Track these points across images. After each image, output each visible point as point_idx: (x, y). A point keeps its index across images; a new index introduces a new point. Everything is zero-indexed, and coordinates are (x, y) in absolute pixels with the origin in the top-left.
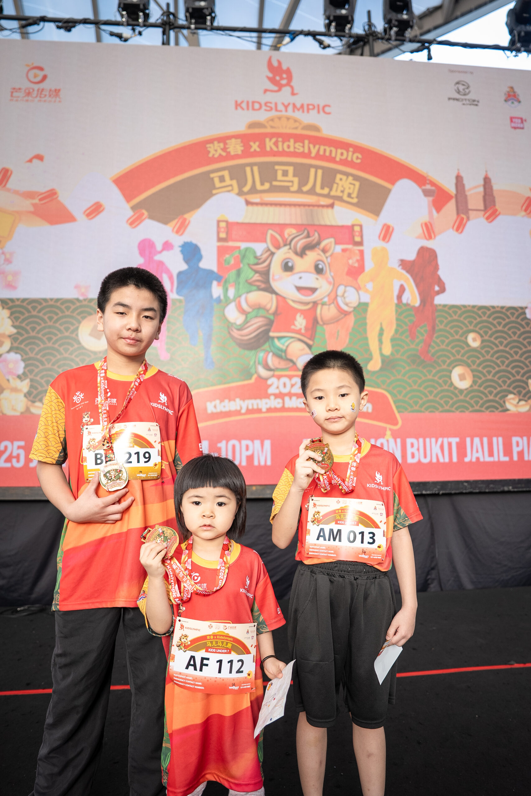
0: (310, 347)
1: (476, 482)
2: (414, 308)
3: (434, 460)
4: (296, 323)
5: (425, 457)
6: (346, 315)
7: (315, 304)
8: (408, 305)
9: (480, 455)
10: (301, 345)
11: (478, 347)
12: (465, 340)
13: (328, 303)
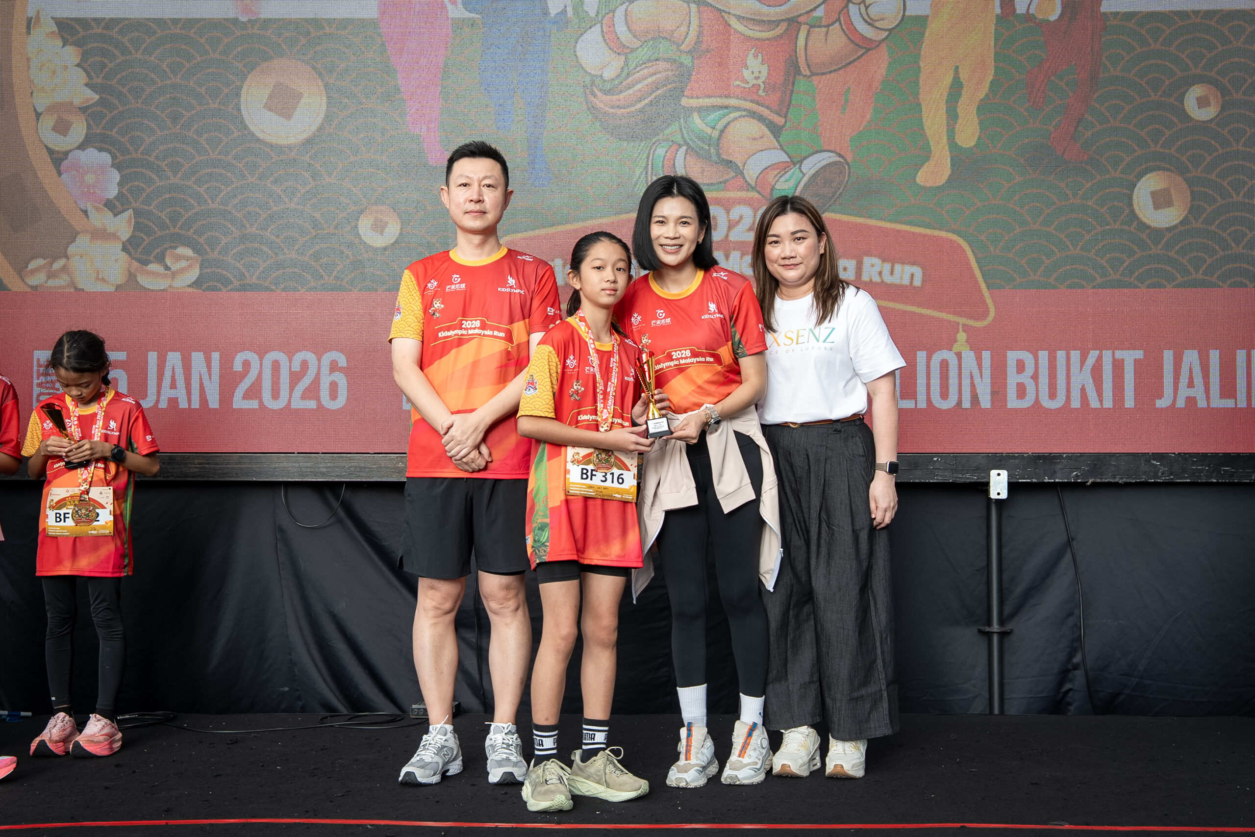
0: (776, 131)
1: (1185, 457)
2: (1044, 24)
3: (1076, 403)
4: (746, 73)
5: (1052, 395)
6: (868, 50)
7: (793, 23)
8: (1029, 17)
9: (1198, 392)
10: (754, 128)
11: (1211, 121)
12: (1175, 103)
13: (823, 23)
